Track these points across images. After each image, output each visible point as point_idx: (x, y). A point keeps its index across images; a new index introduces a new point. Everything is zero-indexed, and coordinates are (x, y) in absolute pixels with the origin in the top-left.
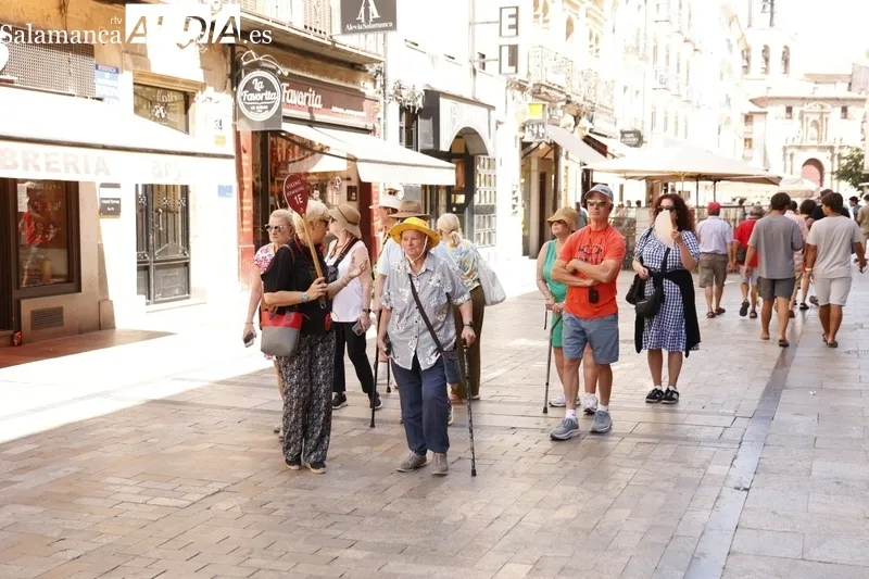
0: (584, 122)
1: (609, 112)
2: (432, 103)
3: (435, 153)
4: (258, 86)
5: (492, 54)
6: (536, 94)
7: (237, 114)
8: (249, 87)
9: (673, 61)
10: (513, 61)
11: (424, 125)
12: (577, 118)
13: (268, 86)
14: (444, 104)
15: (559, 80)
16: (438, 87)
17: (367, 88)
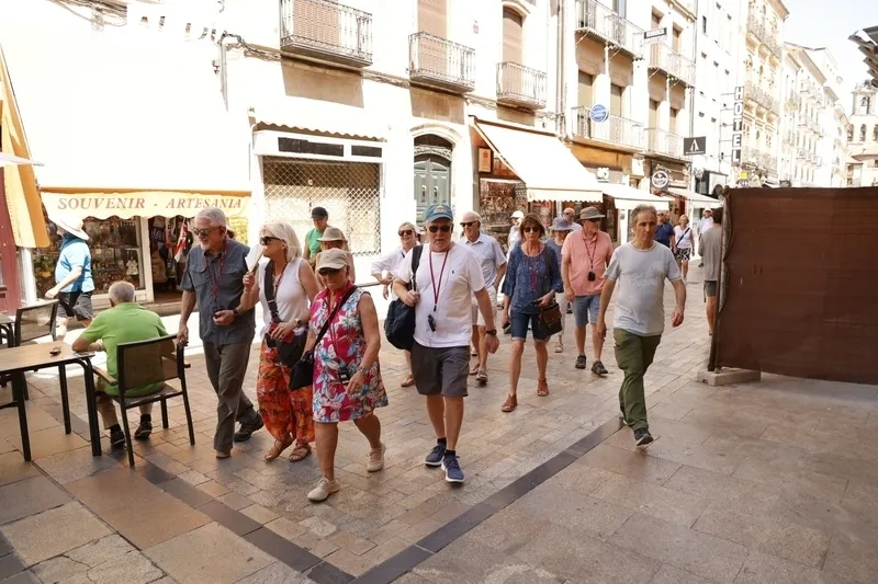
0: (763, 178)
1: (775, 172)
2: (707, 174)
3: (707, 195)
4: (660, 176)
5: (728, 153)
6: (744, 167)
7: (651, 185)
8: (657, 176)
9: (807, 143)
10: (738, 156)
11: (702, 184)
12: (760, 176)
13: (664, 176)
14: (711, 176)
15: (753, 160)
16: (708, 169)
17: (685, 172)
